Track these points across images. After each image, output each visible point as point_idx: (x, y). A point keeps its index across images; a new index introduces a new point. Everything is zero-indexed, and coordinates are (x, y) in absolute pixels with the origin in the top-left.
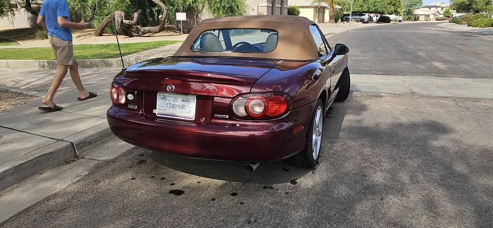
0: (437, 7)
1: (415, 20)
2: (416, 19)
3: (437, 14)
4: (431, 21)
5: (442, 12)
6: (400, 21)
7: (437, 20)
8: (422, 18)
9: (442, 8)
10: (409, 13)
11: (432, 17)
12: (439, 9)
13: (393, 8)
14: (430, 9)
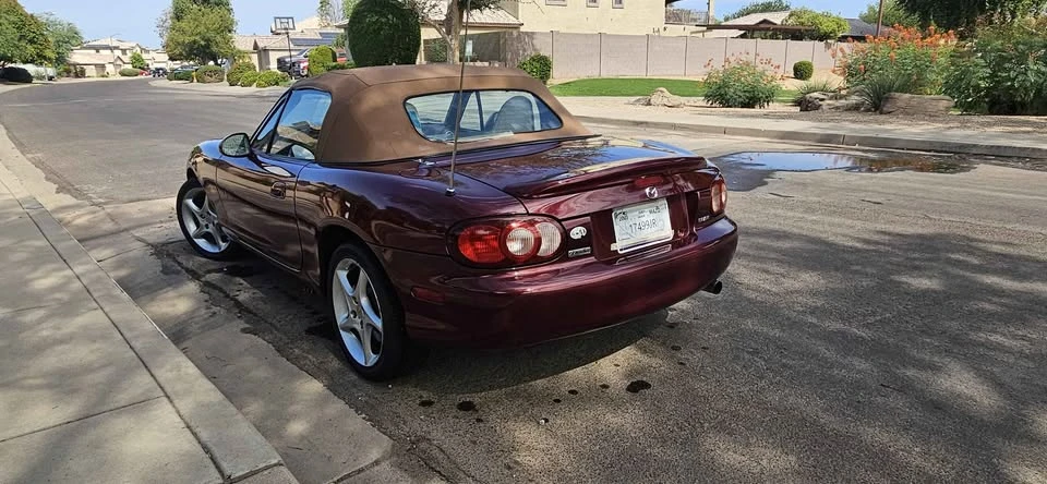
0: (112, 49)
1: (77, 76)
2: (81, 74)
3: (119, 62)
4: (111, 78)
5: (126, 59)
6: (51, 78)
7: (123, 74)
8: (91, 71)
9: (124, 51)
10: (60, 60)
11: (110, 68)
12: (118, 53)
13: (30, 49)
14: (98, 51)
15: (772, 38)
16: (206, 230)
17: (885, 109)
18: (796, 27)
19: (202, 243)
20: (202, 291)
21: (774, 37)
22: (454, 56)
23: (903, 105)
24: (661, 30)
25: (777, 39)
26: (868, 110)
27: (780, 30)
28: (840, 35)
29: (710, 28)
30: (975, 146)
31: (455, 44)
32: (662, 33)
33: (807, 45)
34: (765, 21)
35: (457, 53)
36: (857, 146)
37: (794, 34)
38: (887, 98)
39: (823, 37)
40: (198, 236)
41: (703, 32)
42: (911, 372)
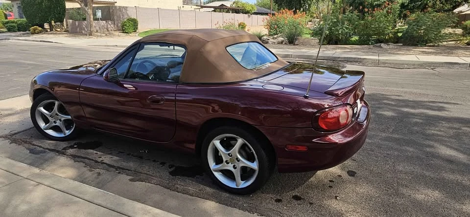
15: (227, 12)
16: (54, 124)
17: (296, 43)
18: (236, 8)
19: (51, 132)
20: (75, 162)
21: (228, 12)
22: (90, 18)
23: (302, 41)
24: (182, 7)
25: (229, 13)
26: (286, 44)
27: (230, 9)
28: (253, 12)
29: (202, 7)
30: (339, 58)
31: (90, 11)
32: (182, 9)
33: (241, 15)
34: (222, 5)
35: (92, 17)
36: (297, 59)
37: (236, 11)
38: (296, 39)
39: (246, 12)
40: (47, 129)
41: (199, 9)
42: (428, 149)
